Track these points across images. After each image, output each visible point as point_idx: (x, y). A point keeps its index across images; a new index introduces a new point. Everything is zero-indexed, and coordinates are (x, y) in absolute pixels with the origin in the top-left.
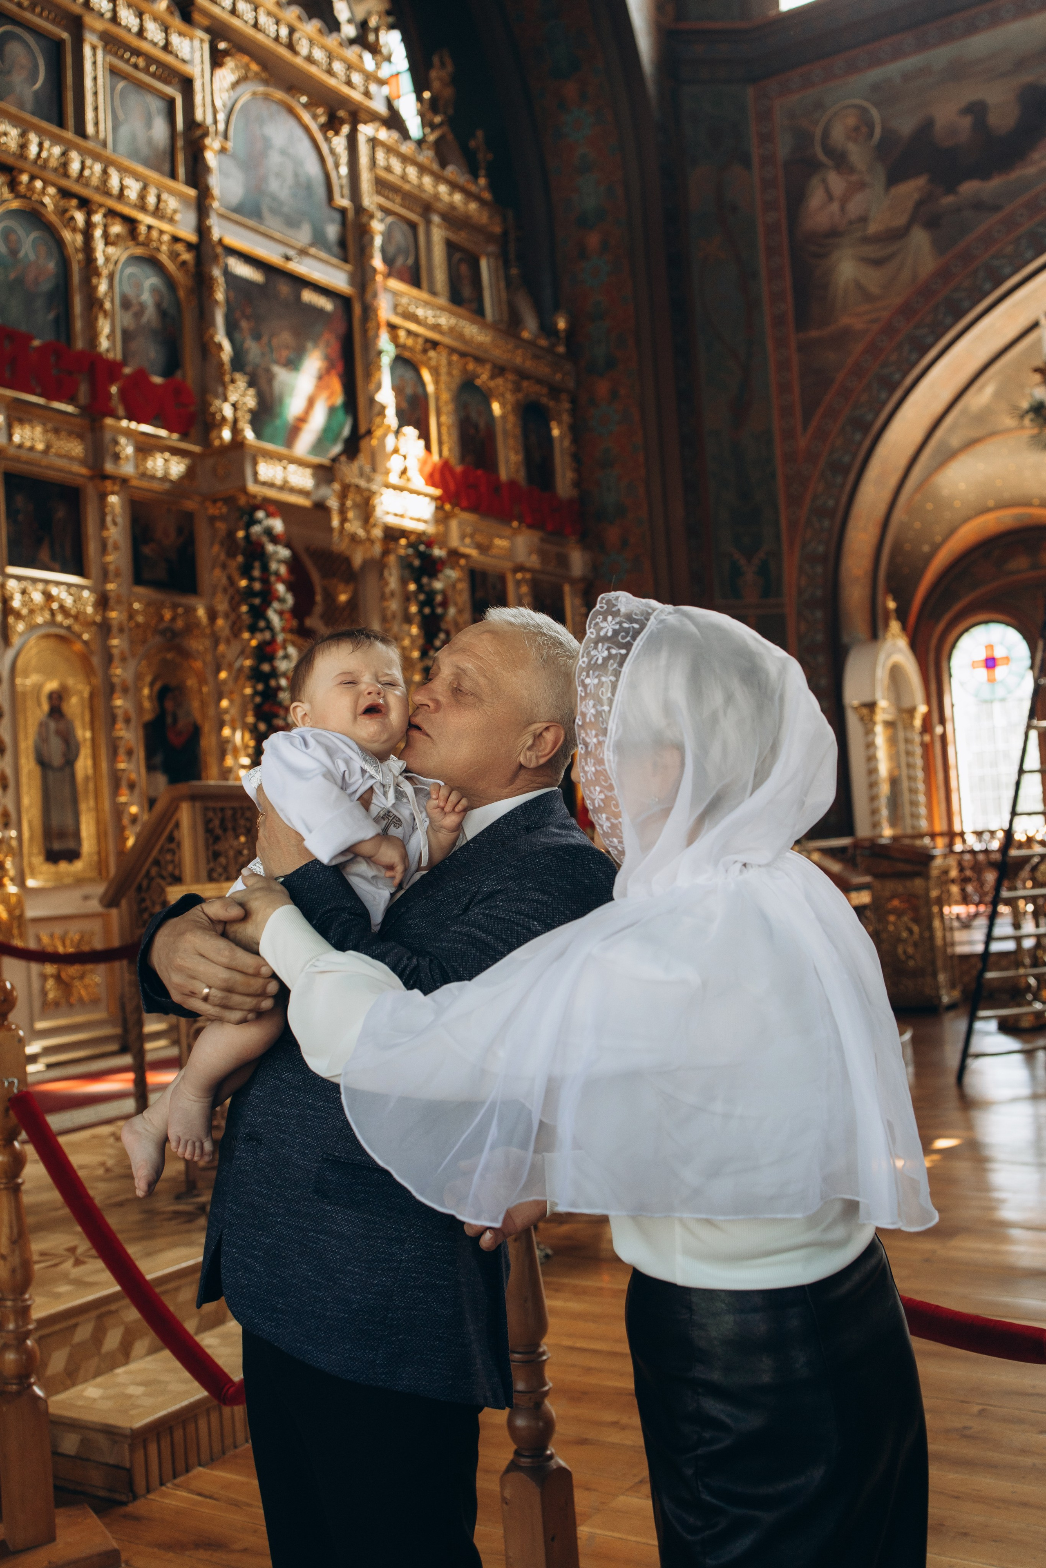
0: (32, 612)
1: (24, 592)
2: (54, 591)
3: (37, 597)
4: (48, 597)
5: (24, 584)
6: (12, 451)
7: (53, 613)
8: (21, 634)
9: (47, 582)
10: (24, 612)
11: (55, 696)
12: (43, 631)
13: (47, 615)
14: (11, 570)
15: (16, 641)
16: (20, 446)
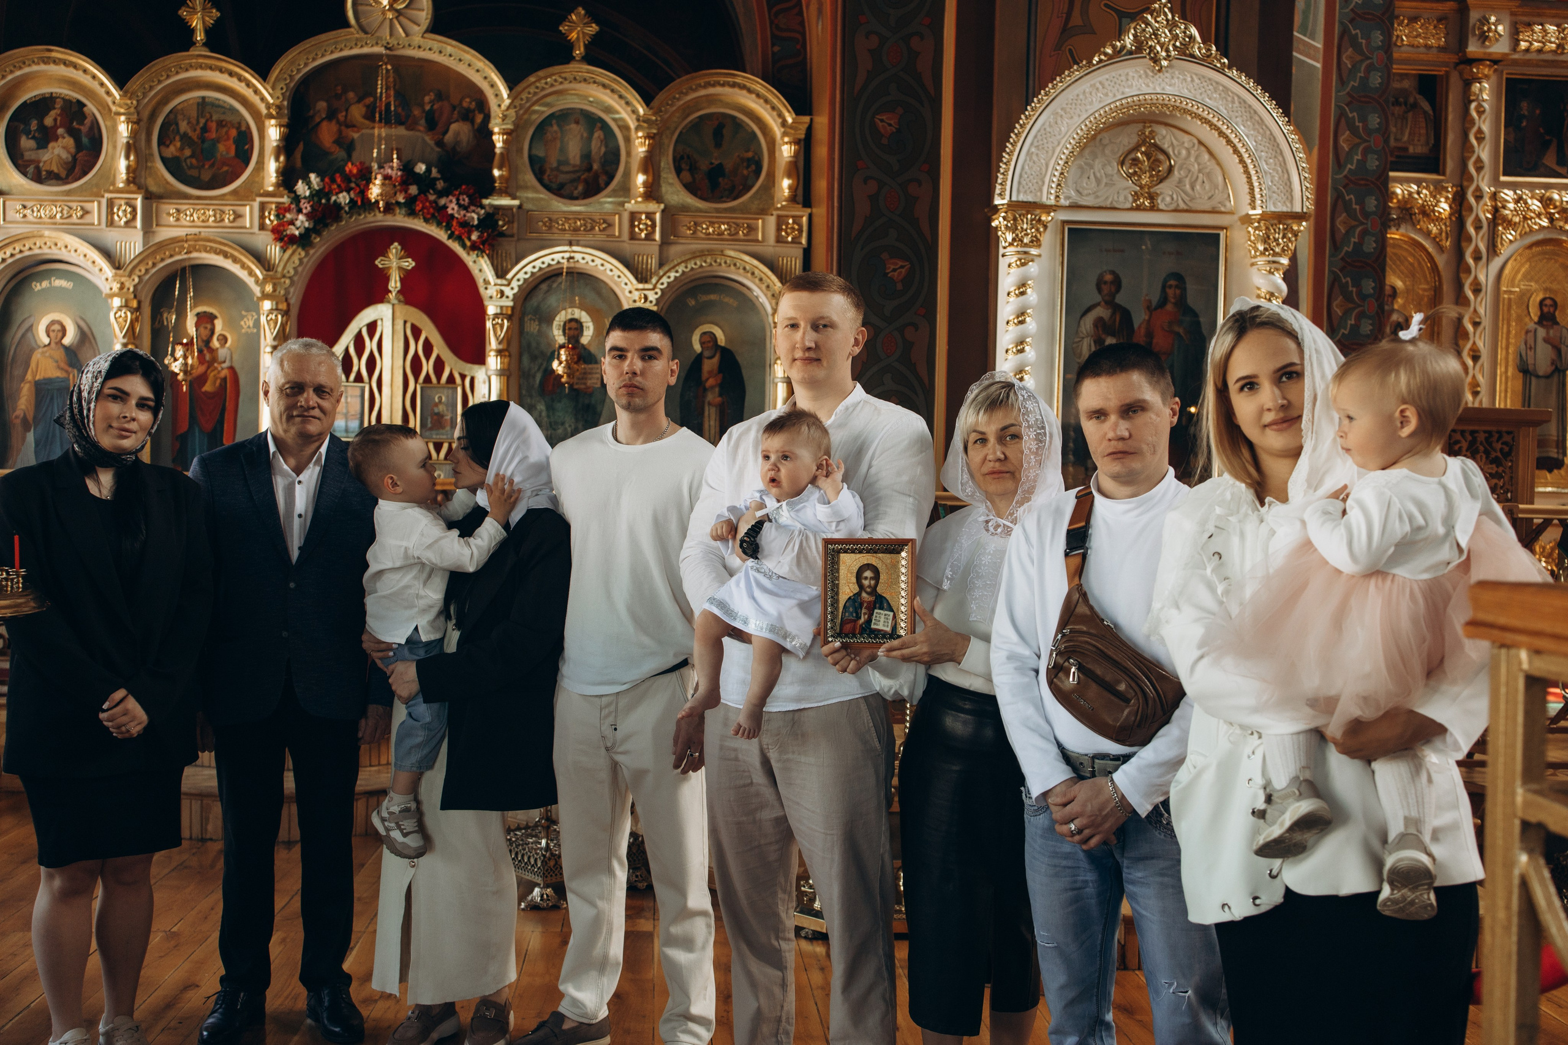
0: (1525, 218)
1: (1517, 201)
2: (1556, 197)
3: (1535, 205)
4: (1546, 202)
5: (1519, 192)
6: (1516, 56)
7: (1551, 220)
8: (1511, 241)
9: (1548, 187)
10: (1517, 219)
11: (1548, 302)
12: (1540, 236)
13: (1545, 223)
14: (1503, 179)
15: (1505, 251)
16: (1527, 50)
